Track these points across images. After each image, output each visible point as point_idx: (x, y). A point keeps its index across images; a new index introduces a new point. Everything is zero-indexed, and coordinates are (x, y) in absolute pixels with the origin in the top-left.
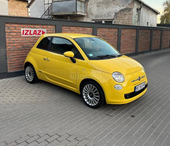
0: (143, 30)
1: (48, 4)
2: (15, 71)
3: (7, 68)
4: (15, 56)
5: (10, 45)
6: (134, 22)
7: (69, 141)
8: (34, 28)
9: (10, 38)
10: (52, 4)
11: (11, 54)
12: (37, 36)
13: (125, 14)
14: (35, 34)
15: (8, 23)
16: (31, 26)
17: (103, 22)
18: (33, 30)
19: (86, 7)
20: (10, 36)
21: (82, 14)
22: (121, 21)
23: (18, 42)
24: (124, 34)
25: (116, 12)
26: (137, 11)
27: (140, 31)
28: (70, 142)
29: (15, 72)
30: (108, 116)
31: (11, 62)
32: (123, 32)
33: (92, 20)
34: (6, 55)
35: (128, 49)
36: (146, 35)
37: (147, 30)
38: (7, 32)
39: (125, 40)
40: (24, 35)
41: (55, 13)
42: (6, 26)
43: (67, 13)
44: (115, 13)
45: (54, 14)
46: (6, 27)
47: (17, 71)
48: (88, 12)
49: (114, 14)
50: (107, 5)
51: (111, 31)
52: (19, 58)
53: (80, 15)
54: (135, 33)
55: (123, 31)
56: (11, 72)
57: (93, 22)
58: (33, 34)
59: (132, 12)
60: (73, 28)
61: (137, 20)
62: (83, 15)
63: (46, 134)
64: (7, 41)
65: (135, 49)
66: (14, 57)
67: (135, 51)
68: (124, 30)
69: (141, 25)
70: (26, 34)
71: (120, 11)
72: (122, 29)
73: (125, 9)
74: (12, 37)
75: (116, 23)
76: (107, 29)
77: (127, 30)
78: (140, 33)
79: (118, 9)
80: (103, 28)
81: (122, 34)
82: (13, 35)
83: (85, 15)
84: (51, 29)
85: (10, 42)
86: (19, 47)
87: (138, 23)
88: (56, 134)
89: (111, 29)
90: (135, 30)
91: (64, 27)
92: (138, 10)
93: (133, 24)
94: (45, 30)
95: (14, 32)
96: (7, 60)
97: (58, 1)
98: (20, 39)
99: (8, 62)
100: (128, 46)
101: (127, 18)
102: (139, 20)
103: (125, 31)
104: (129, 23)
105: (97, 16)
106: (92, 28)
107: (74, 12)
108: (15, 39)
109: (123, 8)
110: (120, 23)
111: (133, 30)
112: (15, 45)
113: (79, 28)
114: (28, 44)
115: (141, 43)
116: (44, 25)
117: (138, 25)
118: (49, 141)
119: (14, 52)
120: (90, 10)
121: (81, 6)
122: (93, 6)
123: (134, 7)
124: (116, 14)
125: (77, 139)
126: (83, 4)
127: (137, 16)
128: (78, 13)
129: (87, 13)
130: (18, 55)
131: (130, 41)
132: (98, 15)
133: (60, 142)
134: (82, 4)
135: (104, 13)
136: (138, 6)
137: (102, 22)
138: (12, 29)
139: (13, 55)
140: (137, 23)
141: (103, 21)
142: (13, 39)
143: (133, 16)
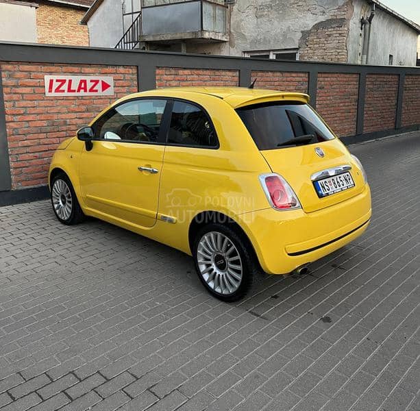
0: (378, 76)
1: (133, 13)
2: (32, 187)
3: (11, 179)
4: (30, 148)
5: (16, 118)
6: (353, 56)
7: (129, 396)
8: (81, 73)
9: (15, 101)
10: (140, 12)
11: (20, 144)
12: (88, 94)
13: (329, 36)
15: (8, 62)
16: (70, 68)
17: (272, 57)
18: (76, 80)
19: (227, 19)
20: (15, 97)
21: (217, 38)
22: (319, 52)
23: (38, 110)
24: (325, 87)
25: (306, 29)
26: (362, 25)
27: (367, 80)
28: (132, 398)
29: (31, 189)
30: (256, 318)
31: (20, 163)
32: (323, 83)
33: (244, 52)
34: (6, 146)
35: (336, 125)
36: (384, 89)
37: (388, 77)
38: (7, 87)
39: (328, 102)
40: (53, 94)
41: (149, 35)
42: (5, 71)
43: (178, 36)
44: (302, 32)
45: (147, 39)
46: (3, 73)
47: (36, 186)
48: (232, 31)
49: (299, 35)
50: (281, 12)
51: (289, 79)
52: (41, 153)
53: (211, 39)
54: (355, 83)
55: (321, 79)
56: (20, 188)
57: (247, 56)
58: (77, 89)
59: (346, 29)
60: (186, 72)
61: (360, 50)
62: (220, 38)
63: (70, 373)
64: (7, 109)
65: (355, 126)
66: (28, 150)
67: (354, 131)
68: (326, 75)
69: (371, 63)
70: (57, 90)
71: (317, 27)
72: (319, 75)
73: (327, 20)
74: (21, 98)
75: (306, 58)
76: (279, 74)
77: (333, 75)
78: (367, 83)
79: (310, 21)
80: (267, 71)
81: (320, 88)
82: (22, 94)
83: (226, 40)
84: (126, 76)
85: (16, 111)
86: (39, 124)
87: (365, 56)
88: (98, 372)
89: (288, 74)
90: (354, 76)
91: (161, 71)
92: (363, 22)
93: (350, 61)
94: (109, 80)
95: (26, 86)
96: (10, 159)
97: (155, 6)
98: (43, 103)
99: (12, 164)
100: (336, 119)
101: (334, 44)
102: (365, 50)
103: (326, 79)
104: (339, 57)
105: (255, 41)
106: (238, 73)
107: (195, 33)
108: (29, 103)
109: (322, 18)
110: (316, 59)
111: (348, 76)
112: (30, 118)
113: (201, 72)
114: (64, 116)
115: (370, 109)
116: (107, 66)
117: (364, 63)
118: (72, 395)
119: (28, 137)
120: (238, 26)
121: (214, 17)
122: (245, 15)
123: (351, 15)
124: (305, 34)
125: (153, 390)
126: (219, 12)
127: (361, 39)
128: (207, 35)
129: (230, 35)
130: (39, 144)
131: (341, 104)
132: (259, 38)
133: (104, 399)
134: (217, 11)
135: (273, 33)
136: (363, 11)
137: (268, 56)
138: (19, 79)
139: (25, 145)
140: (360, 58)
141: (271, 53)
142: (24, 103)
143: (351, 39)
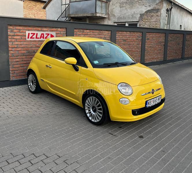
8: (42, 31)
9: (13, 42)
14: (42, 37)
15: (11, 25)
23: (23, 46)
38: (10, 36)
42: (9, 29)
52: (23, 65)
64: (9, 45)
74: (16, 40)
84: (61, 32)
85: (14, 46)
86: (23, 52)
91: (76, 30)
95: (18, 36)
98: (25, 43)
108: (19, 43)
112: (19, 49)
114: (33, 49)
116: (53, 28)
119: (18, 57)
130: (23, 61)
138: (15, 32)
139: (17, 61)
